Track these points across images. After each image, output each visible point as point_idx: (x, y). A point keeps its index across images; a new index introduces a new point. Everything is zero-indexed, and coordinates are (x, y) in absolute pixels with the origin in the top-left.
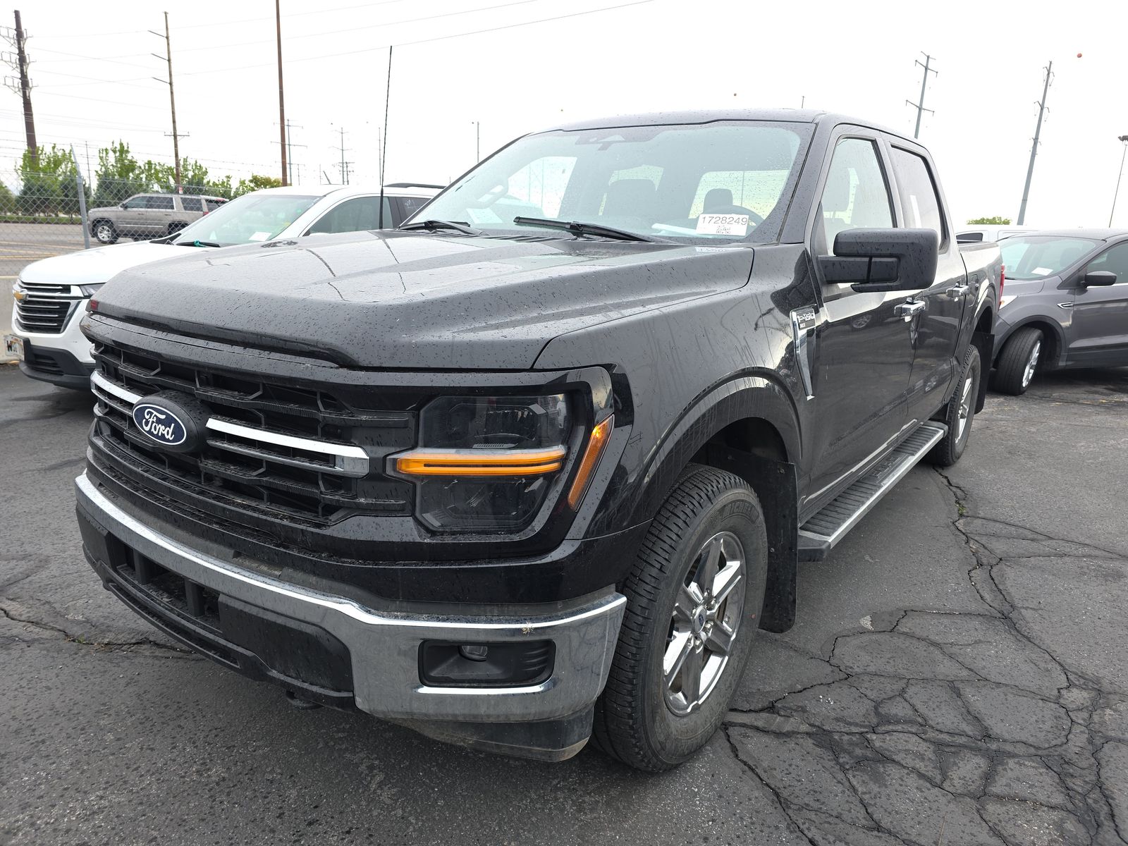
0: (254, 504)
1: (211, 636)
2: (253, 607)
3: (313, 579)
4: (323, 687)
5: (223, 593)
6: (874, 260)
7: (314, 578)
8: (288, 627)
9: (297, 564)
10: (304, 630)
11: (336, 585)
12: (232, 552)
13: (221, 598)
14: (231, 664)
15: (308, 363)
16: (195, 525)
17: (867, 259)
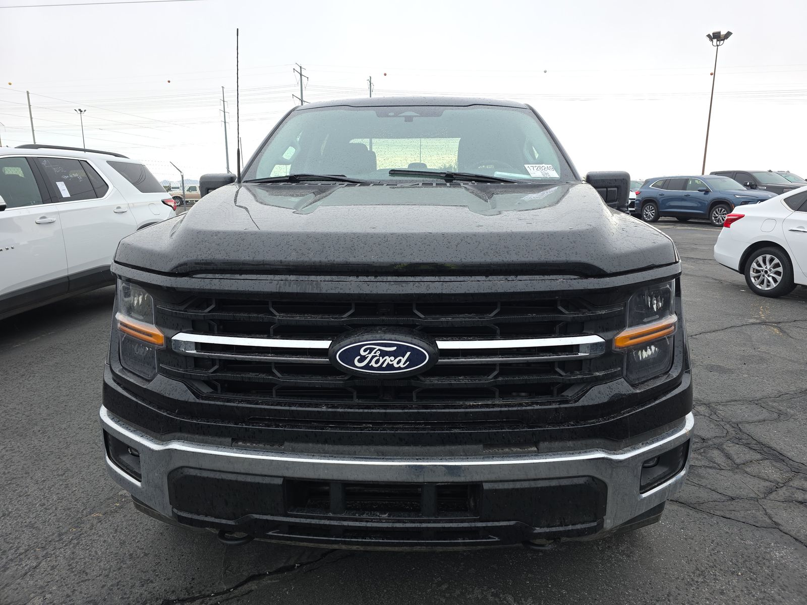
0: (489, 402)
1: (466, 525)
2: (522, 482)
3: (570, 444)
4: (583, 523)
5: (486, 482)
6: (609, 189)
7: (570, 442)
8: (563, 486)
9: (552, 437)
10: (577, 483)
11: (589, 442)
12: (482, 446)
13: (486, 486)
14: (488, 540)
15: (560, 278)
16: (431, 436)
17: (605, 189)
